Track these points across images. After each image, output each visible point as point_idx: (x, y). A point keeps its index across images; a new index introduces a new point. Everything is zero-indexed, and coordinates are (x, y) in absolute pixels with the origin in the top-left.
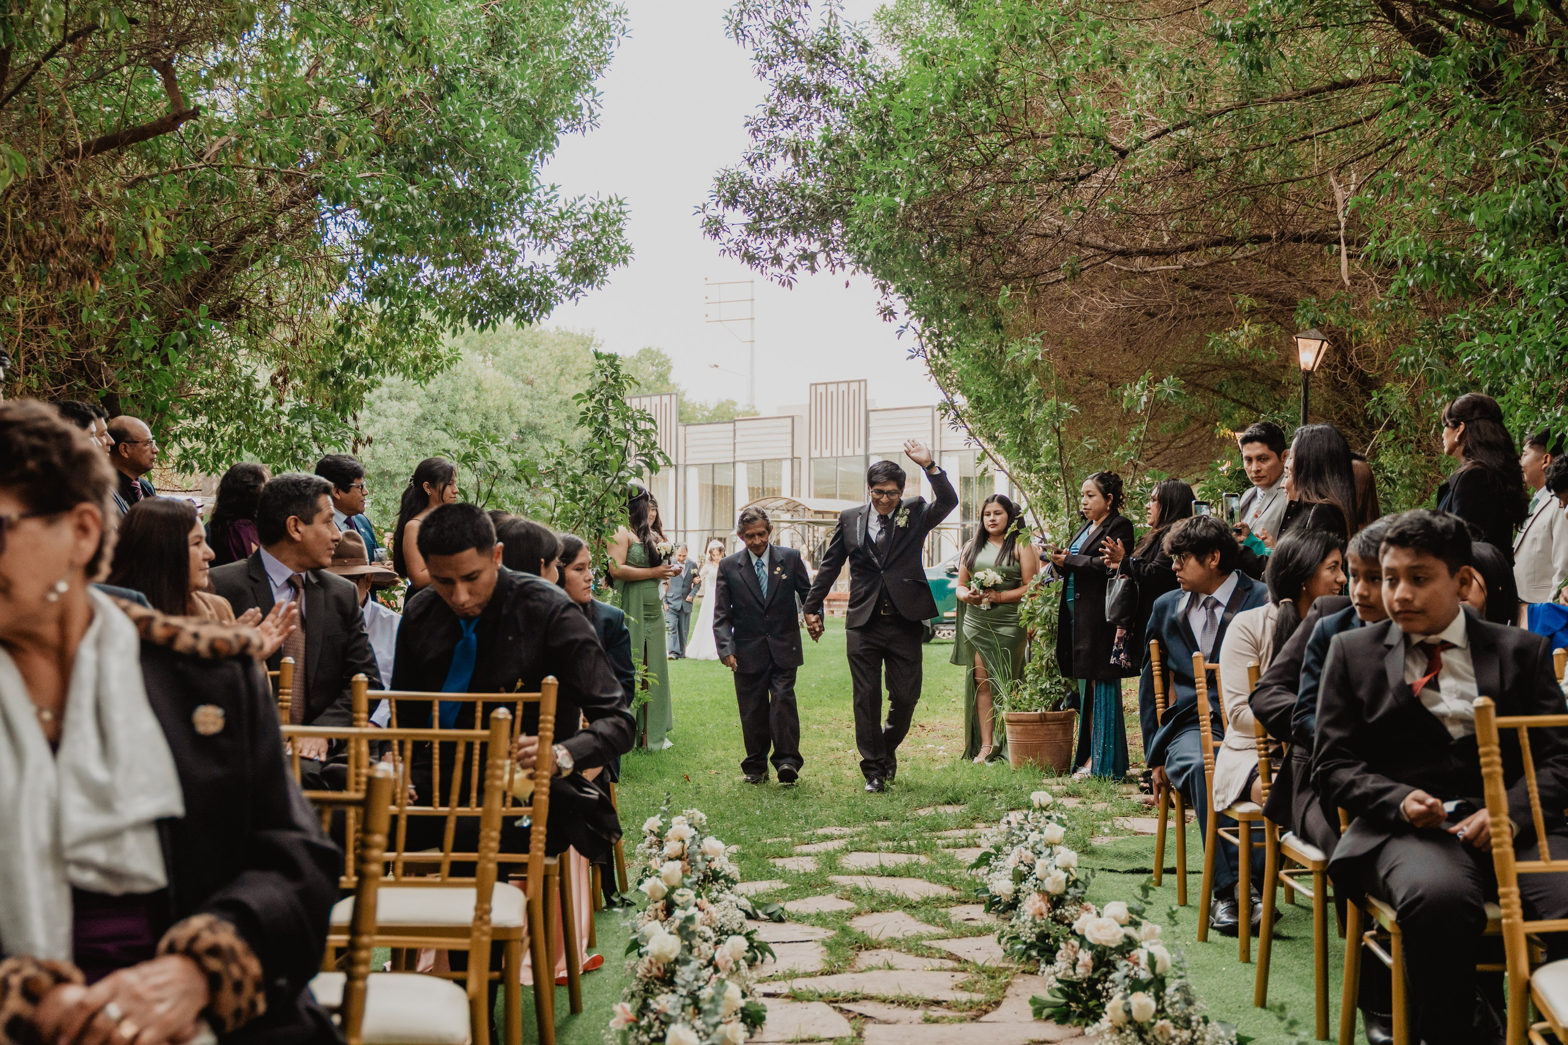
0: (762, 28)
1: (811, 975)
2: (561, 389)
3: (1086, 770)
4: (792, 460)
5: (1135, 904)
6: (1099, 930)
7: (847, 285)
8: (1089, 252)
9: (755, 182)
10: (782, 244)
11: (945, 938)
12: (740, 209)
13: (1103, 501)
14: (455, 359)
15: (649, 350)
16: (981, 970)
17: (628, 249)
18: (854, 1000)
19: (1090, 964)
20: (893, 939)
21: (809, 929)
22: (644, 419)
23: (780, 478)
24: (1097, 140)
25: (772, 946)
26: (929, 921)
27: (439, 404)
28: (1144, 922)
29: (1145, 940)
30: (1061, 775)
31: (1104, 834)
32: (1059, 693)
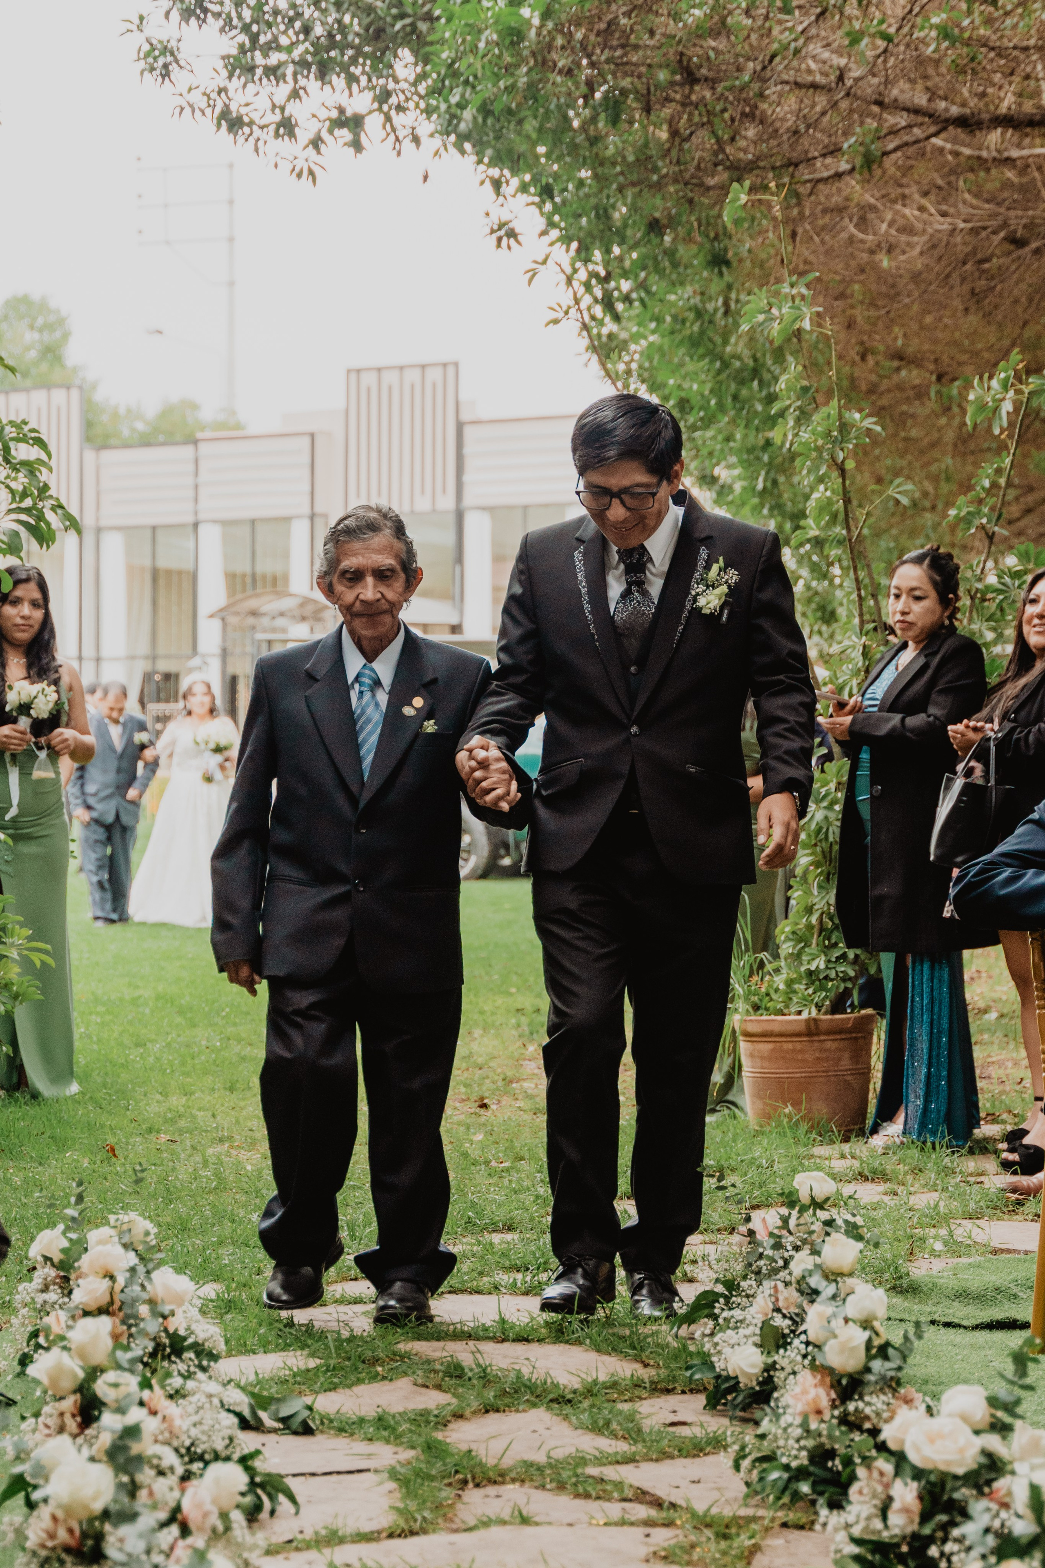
1: (369, 1536)
3: (894, 1129)
4: (312, 517)
5: (1003, 1391)
6: (932, 1441)
7: (425, 177)
8: (897, 120)
10: (295, 94)
11: (630, 1461)
15: (25, 300)
19: (916, 1507)
20: (527, 1465)
21: (362, 1447)
22: (23, 439)
23: (286, 555)
25: (291, 1482)
26: (599, 1428)
28: (1018, 1424)
29: (1022, 1459)
30: (846, 1140)
31: (934, 1254)
32: (844, 980)
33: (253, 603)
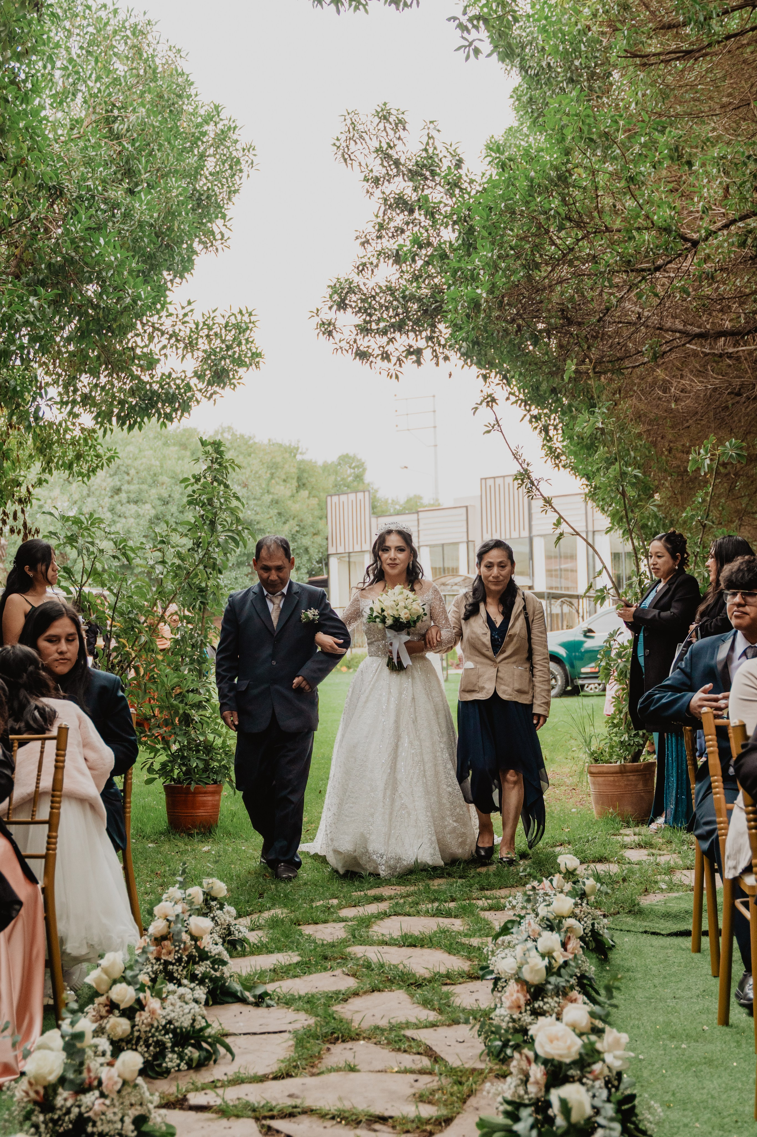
0: (366, 152)
1: (262, 1079)
2: (272, 491)
3: (661, 820)
4: (468, 542)
6: (551, 1041)
7: (450, 375)
8: (669, 336)
9: (362, 287)
10: (391, 340)
11: (433, 1025)
12: (349, 310)
13: (671, 562)
14: (113, 457)
15: (347, 456)
16: (452, 1071)
17: (259, 355)
18: (291, 1115)
19: (543, 1080)
20: (377, 1028)
21: (291, 1015)
23: (457, 559)
24: (667, 230)
26: (426, 1003)
27: (169, 506)
29: (609, 1051)
30: (637, 825)
31: (662, 890)
32: (638, 745)
33: (443, 580)
